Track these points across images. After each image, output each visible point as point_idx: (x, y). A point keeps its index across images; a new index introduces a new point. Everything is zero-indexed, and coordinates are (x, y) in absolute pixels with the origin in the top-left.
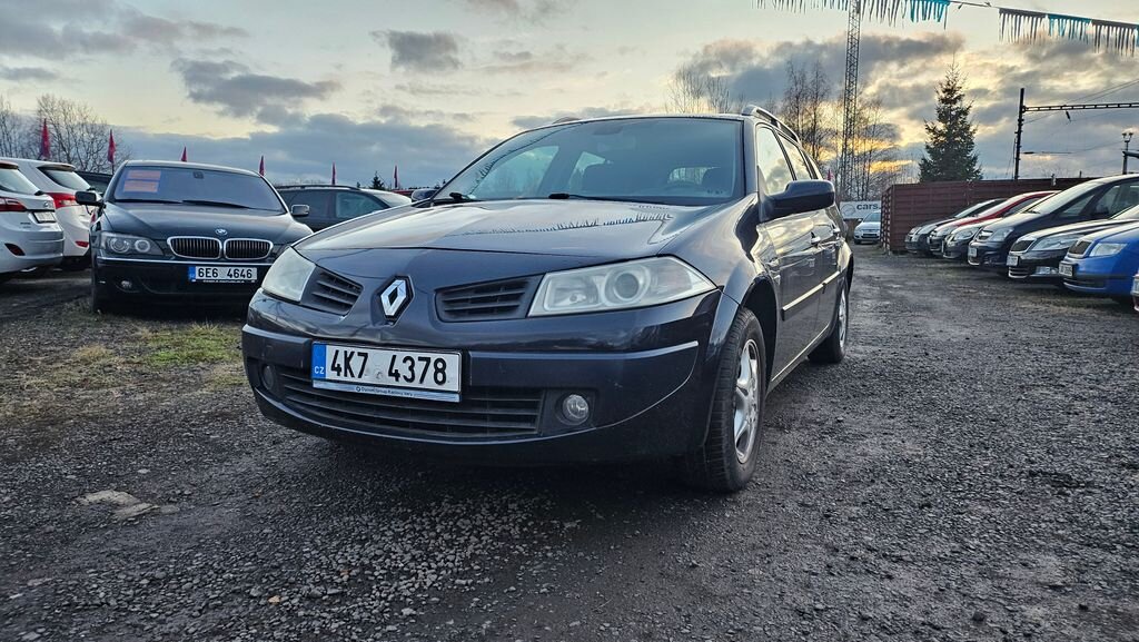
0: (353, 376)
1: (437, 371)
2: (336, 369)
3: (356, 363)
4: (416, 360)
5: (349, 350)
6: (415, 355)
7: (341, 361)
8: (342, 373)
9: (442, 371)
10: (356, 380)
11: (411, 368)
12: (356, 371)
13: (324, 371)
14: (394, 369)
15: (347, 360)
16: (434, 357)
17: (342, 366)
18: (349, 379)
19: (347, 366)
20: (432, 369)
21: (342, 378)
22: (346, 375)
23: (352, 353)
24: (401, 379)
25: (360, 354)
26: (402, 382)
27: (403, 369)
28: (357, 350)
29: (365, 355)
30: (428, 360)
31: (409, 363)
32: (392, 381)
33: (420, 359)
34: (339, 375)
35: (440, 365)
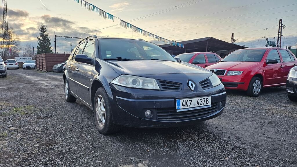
0: (188, 106)
1: (207, 101)
2: (184, 105)
3: (189, 103)
4: (203, 99)
5: (187, 100)
6: (202, 98)
7: (184, 103)
8: (185, 106)
9: (208, 101)
10: (189, 107)
11: (202, 102)
12: (189, 105)
13: (180, 107)
14: (198, 102)
15: (186, 102)
16: (206, 98)
17: (185, 104)
18: (187, 107)
19: (186, 104)
20: (206, 101)
21: (185, 107)
22: (186, 106)
23: (188, 100)
24: (199, 104)
25: (190, 100)
26: (200, 105)
27: (200, 102)
28: (189, 99)
29: (191, 100)
30: (205, 99)
31: (201, 100)
32: (197, 105)
33: (204, 99)
34: (184, 107)
35: (207, 99)
